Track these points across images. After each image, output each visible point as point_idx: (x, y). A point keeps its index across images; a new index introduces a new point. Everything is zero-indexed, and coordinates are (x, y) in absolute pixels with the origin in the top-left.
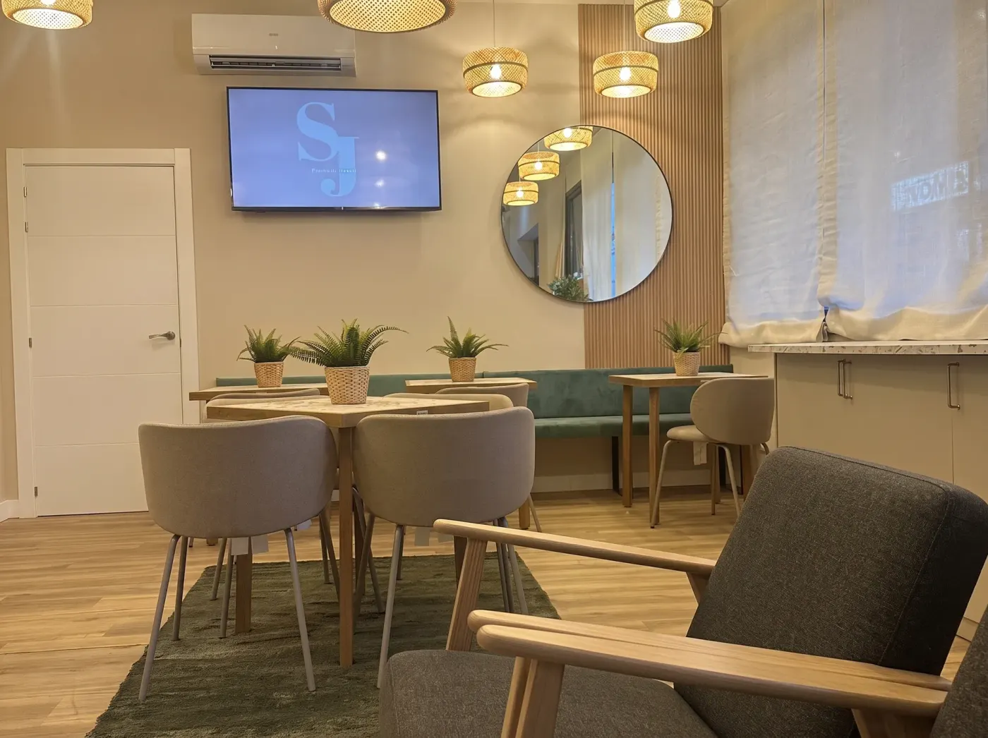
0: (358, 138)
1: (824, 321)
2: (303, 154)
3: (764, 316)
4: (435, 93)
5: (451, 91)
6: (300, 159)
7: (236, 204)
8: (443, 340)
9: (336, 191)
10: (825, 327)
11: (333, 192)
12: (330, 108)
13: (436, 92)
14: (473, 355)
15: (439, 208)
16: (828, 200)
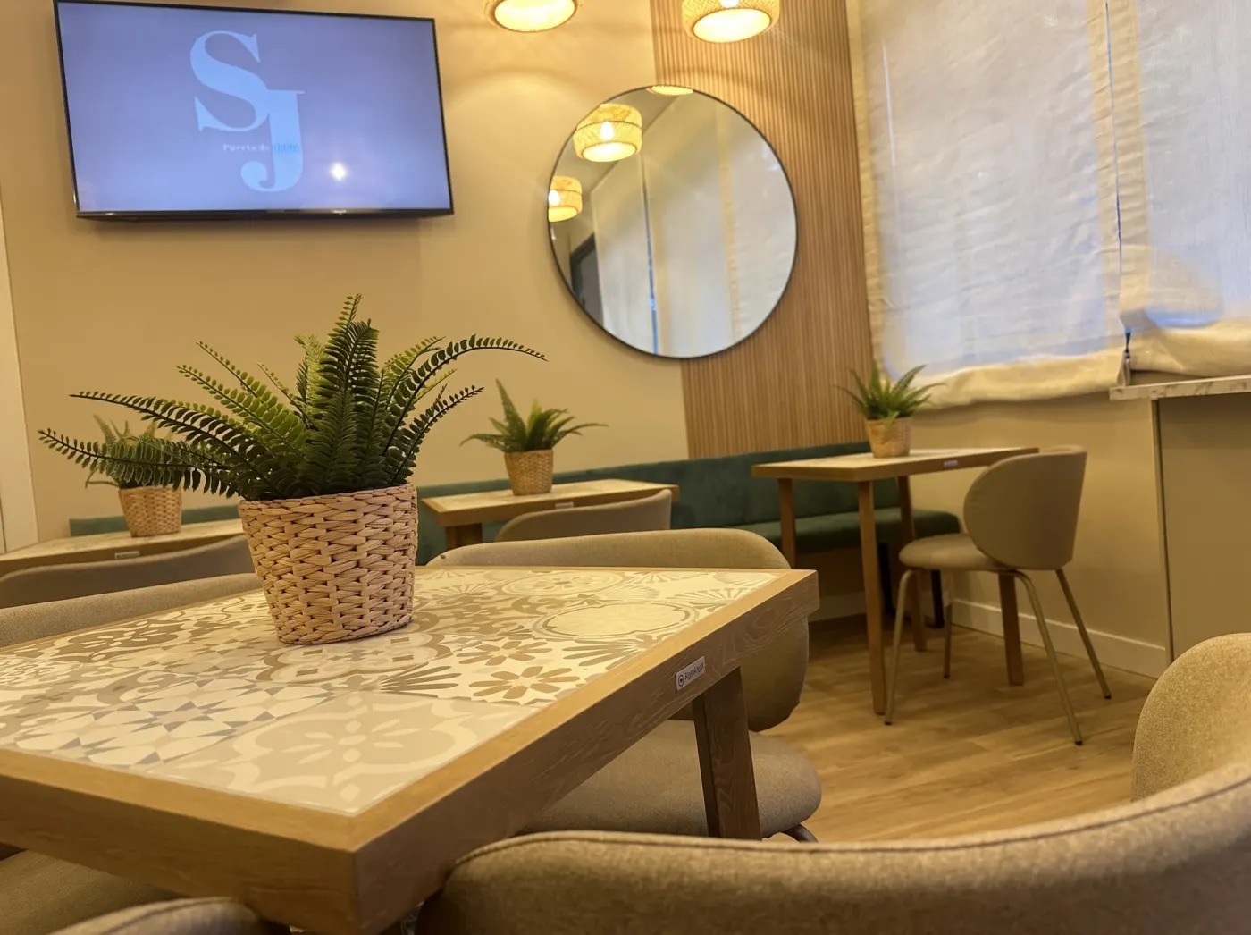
0: (302, 92)
1: (1127, 351)
2: (205, 119)
3: (968, 359)
4: (430, 24)
5: (456, 26)
6: (201, 128)
7: (84, 208)
8: (490, 423)
9: (269, 183)
10: (1128, 360)
11: (263, 184)
12: (250, 43)
13: (432, 20)
14: (549, 445)
15: (450, 211)
16: (1126, 150)
